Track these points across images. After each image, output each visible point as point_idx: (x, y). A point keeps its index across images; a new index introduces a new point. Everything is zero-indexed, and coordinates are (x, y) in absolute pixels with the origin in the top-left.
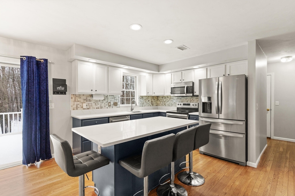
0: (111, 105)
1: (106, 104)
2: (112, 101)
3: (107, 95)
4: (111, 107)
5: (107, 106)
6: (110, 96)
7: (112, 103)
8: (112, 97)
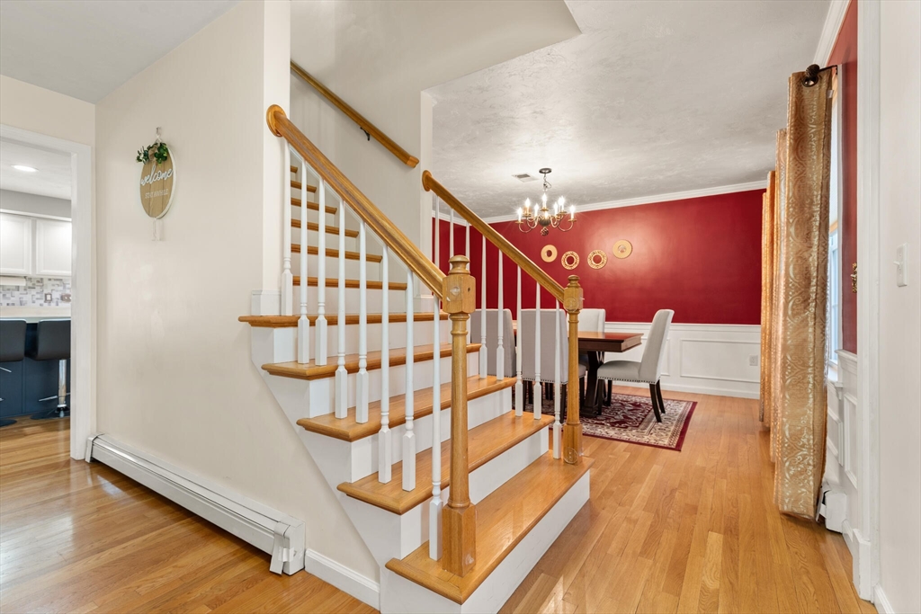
0: (55, 300)
1: (38, 296)
2: (57, 291)
3: (42, 279)
4: (53, 304)
5: (42, 302)
6: (50, 280)
7: (56, 295)
8: (58, 282)
